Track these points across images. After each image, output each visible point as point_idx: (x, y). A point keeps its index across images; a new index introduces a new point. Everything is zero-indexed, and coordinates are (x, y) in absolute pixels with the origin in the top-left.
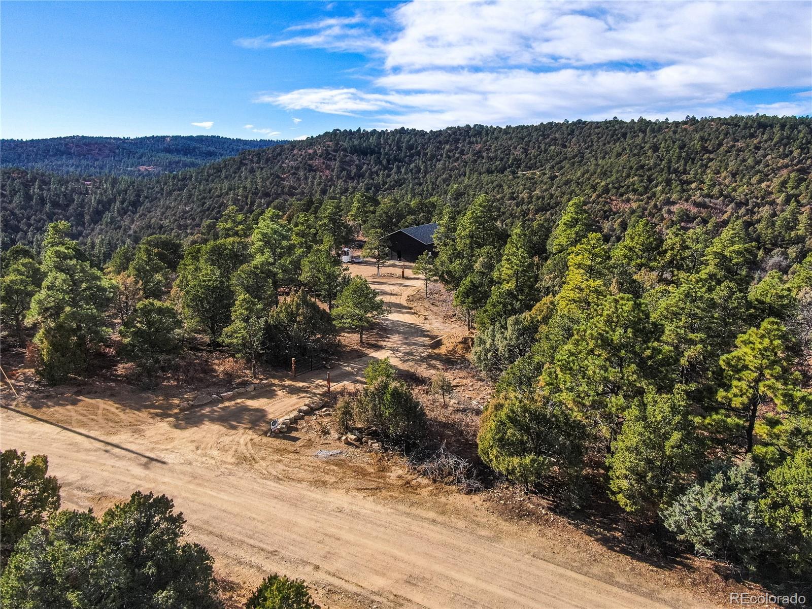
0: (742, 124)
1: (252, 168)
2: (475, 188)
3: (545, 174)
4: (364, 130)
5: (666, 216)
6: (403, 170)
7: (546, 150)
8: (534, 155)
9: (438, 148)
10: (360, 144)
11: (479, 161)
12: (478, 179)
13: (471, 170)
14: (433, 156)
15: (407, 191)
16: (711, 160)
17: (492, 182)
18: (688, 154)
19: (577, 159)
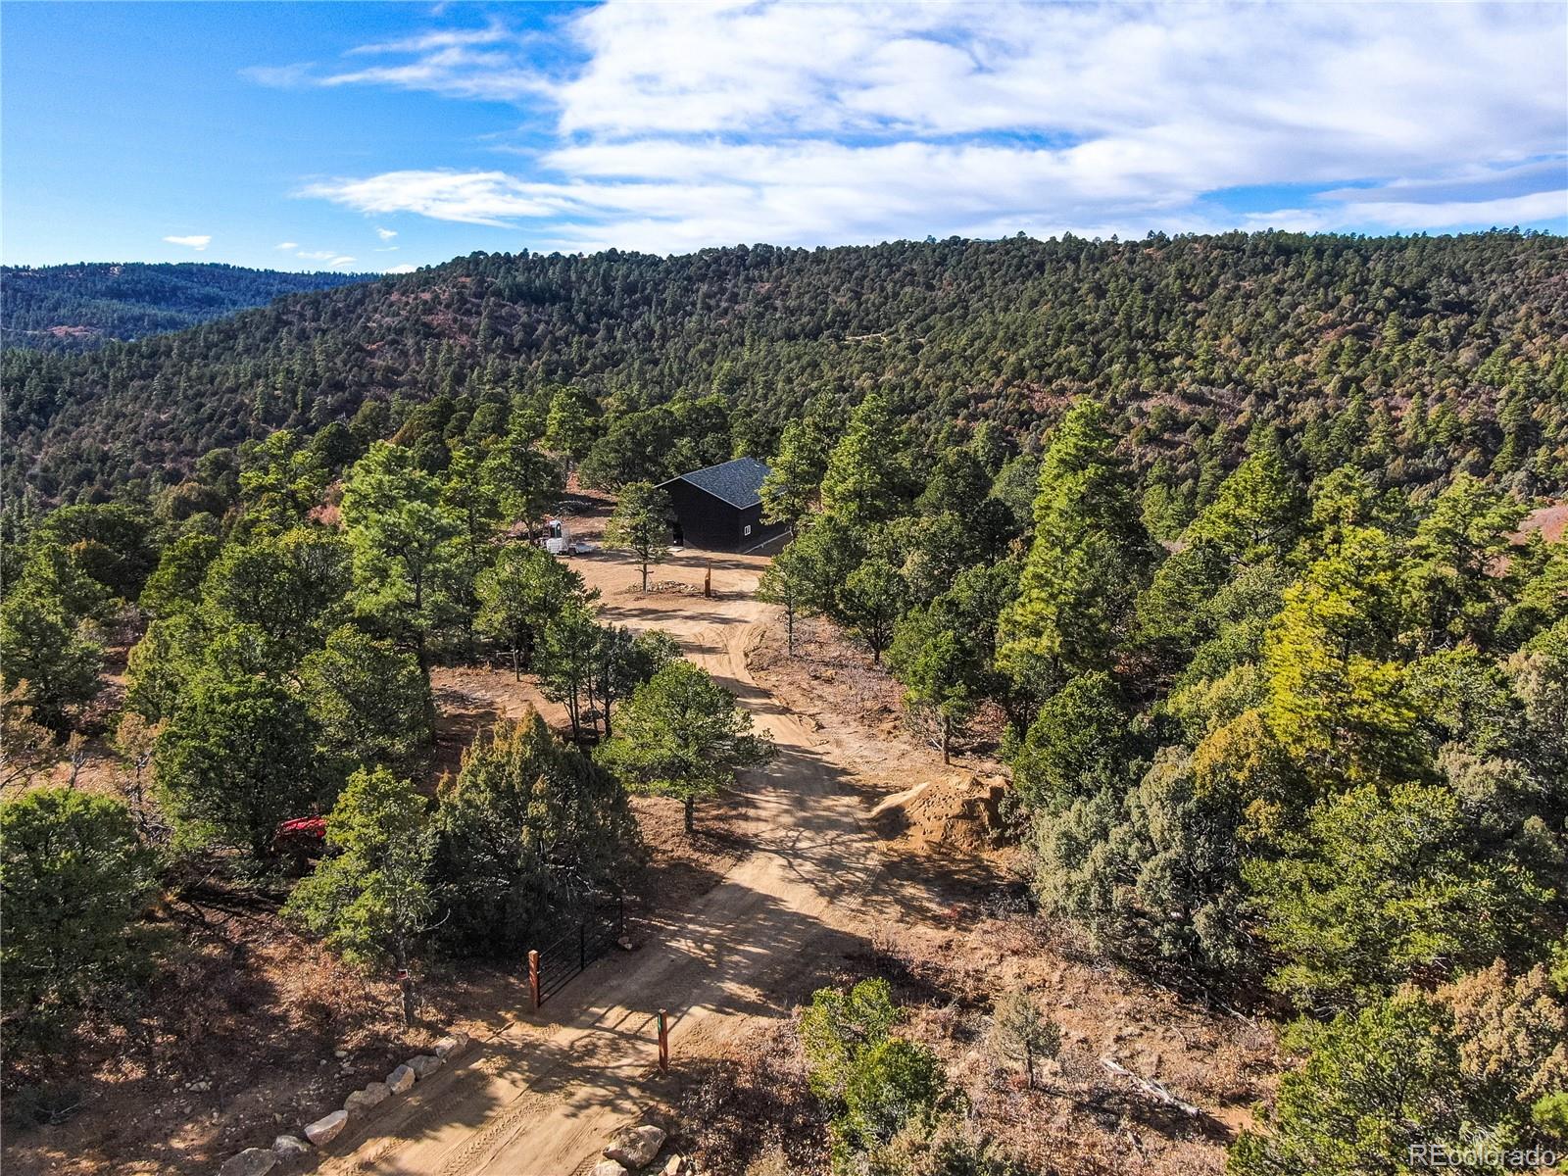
0: (1248, 248)
1: (303, 331)
2: (766, 368)
3: (899, 341)
4: (535, 254)
5: (1134, 420)
6: (619, 335)
7: (896, 295)
8: (873, 304)
9: (686, 290)
10: (530, 281)
11: (768, 316)
12: (769, 352)
13: (754, 334)
14: (677, 307)
15: (629, 376)
16: (1201, 314)
17: (799, 358)
18: (1158, 304)
19: (957, 312)
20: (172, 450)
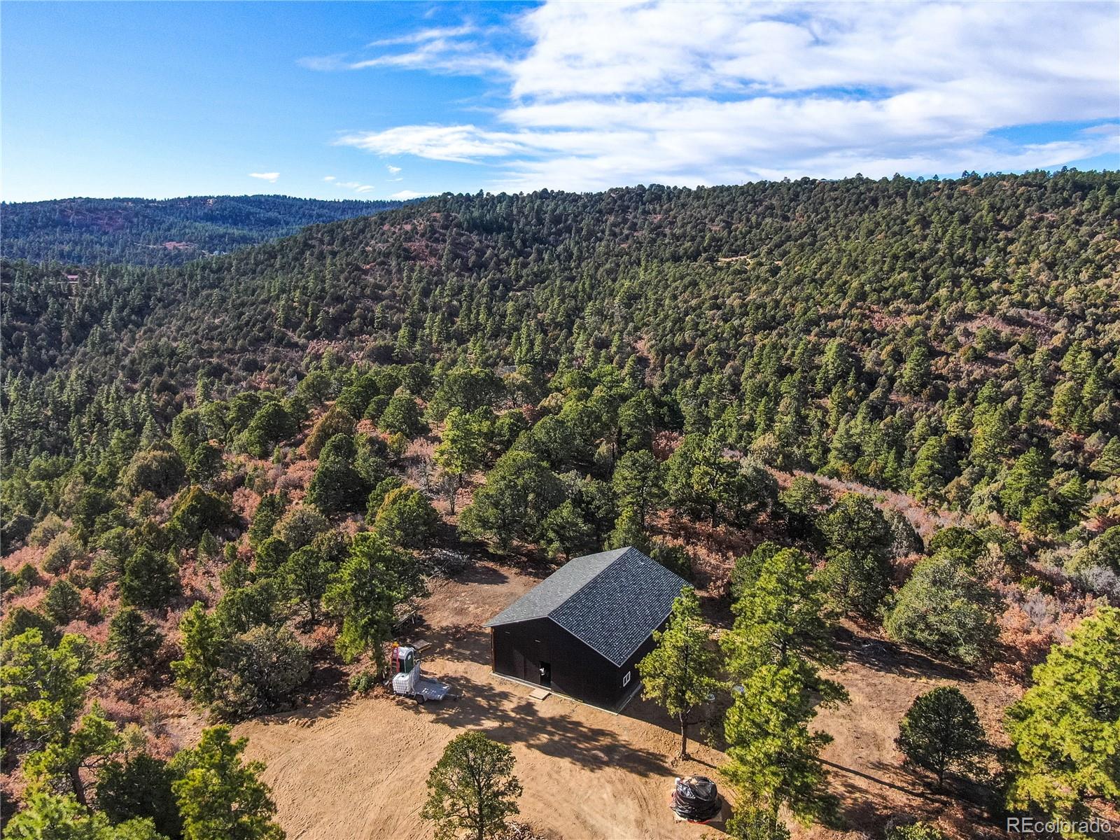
0: (1048, 184)
1: (322, 253)
2: (657, 286)
3: (761, 264)
4: (488, 194)
5: (962, 339)
6: (546, 257)
7: (758, 225)
8: (741, 233)
9: (598, 220)
10: (482, 216)
11: (659, 242)
12: (659, 272)
13: (648, 256)
14: (591, 234)
15: (552, 291)
16: (1011, 241)
17: (682, 278)
18: (975, 233)
19: (806, 240)
20: (219, 349)
